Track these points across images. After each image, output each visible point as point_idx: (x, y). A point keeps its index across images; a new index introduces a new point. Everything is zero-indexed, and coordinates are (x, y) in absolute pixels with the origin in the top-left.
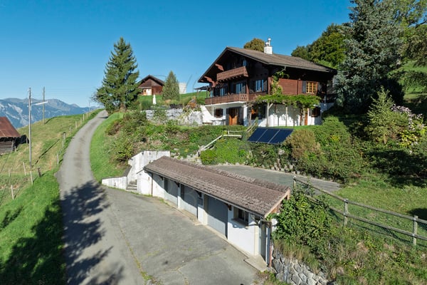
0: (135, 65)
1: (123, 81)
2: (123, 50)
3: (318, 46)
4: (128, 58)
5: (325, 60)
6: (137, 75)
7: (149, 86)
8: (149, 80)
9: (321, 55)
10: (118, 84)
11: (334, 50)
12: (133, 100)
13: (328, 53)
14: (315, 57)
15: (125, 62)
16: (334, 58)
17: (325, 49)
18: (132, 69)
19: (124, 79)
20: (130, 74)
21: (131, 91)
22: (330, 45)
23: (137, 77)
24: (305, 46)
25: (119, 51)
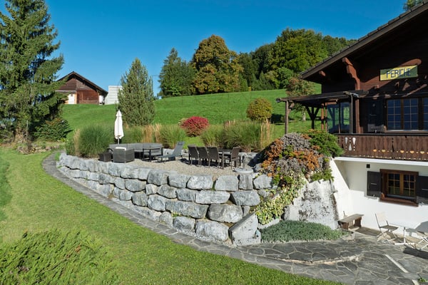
0: (54, 42)
1: (26, 75)
2: (26, 10)
3: (275, 51)
4: (38, 29)
5: (286, 67)
6: (58, 63)
7: (72, 88)
8: (73, 79)
9: (280, 62)
10: (11, 82)
11: (295, 56)
12: (47, 117)
13: (289, 60)
14: (274, 63)
15: (31, 36)
16: (295, 65)
17: (284, 55)
18: (46, 50)
19: (27, 72)
20: (41, 62)
21: (43, 99)
22: (290, 51)
23: (59, 68)
24: (248, 53)
25: (15, 9)
